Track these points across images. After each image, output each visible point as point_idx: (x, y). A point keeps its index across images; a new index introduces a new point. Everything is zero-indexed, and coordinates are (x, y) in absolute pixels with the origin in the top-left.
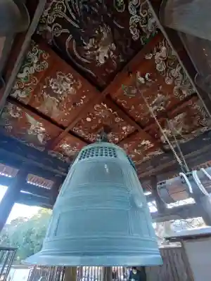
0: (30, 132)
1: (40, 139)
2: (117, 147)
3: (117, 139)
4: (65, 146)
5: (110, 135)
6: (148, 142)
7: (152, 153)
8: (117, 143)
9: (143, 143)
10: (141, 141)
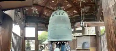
0: (34, 12)
1: (37, 13)
2: (65, 12)
3: (64, 9)
4: (45, 13)
5: (62, 8)
6: (76, 11)
7: (76, 15)
8: (65, 11)
9: (74, 11)
10: (73, 11)
